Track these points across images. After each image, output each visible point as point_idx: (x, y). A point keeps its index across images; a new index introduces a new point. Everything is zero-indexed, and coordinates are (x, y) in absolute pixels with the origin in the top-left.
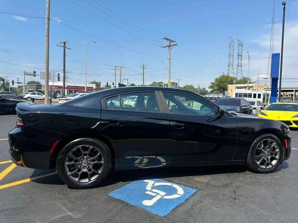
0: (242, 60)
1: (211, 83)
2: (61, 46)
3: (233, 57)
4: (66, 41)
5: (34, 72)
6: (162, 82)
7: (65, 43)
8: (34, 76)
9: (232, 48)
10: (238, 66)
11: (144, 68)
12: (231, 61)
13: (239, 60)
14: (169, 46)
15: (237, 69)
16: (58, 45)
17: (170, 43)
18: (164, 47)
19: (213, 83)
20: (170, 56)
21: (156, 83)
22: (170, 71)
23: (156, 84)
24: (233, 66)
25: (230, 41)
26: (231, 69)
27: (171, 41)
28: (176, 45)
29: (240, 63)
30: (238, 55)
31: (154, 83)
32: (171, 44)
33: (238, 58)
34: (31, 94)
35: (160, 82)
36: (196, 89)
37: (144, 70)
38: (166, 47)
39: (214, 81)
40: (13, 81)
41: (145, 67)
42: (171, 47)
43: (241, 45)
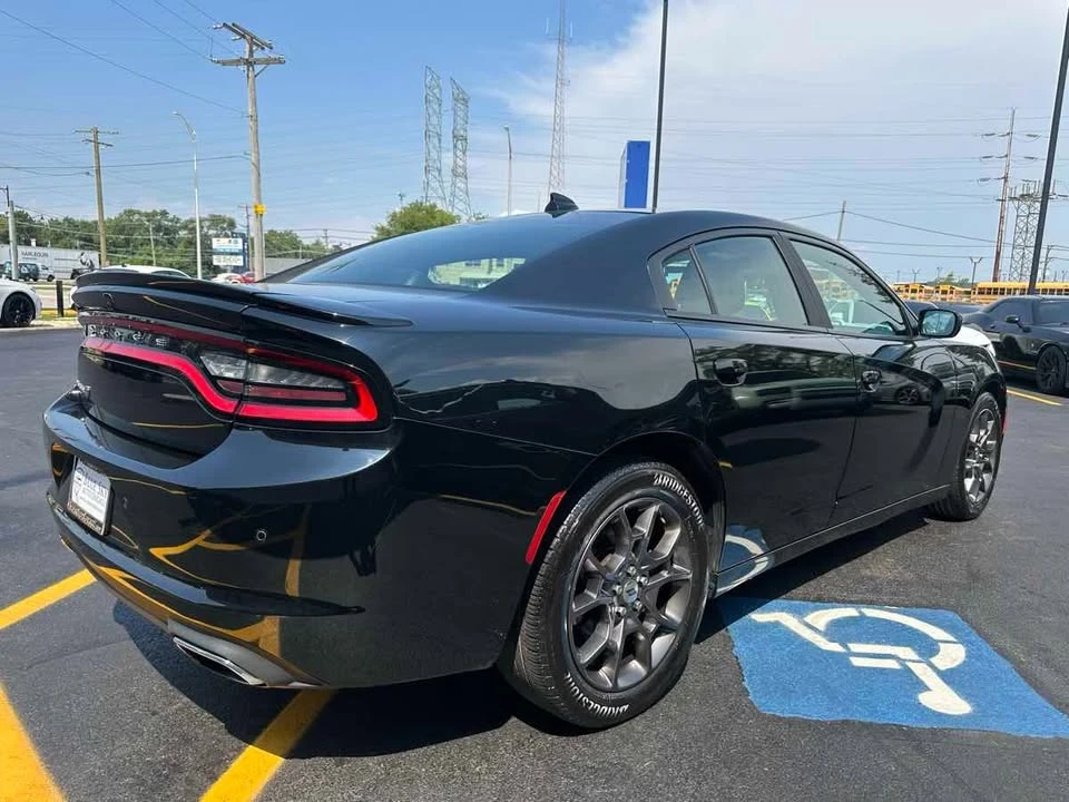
0: (467, 153)
1: (377, 229)
3: (440, 140)
6: (164, 213)
9: (436, 107)
10: (455, 173)
11: (97, 144)
12: (434, 154)
13: (459, 153)
14: (249, 63)
15: (454, 184)
17: (251, 52)
18: (224, 64)
19: (383, 228)
20: (255, 103)
21: (139, 213)
22: (258, 168)
23: (137, 217)
24: (440, 171)
25: (428, 79)
26: (434, 184)
27: (253, 41)
28: (280, 62)
29: (461, 163)
30: (454, 137)
31: (130, 213)
32: (256, 56)
33: (455, 146)
35: (155, 214)
36: (308, 248)
37: (97, 151)
38: (237, 62)
39: (385, 224)
41: (101, 138)
42: (258, 68)
43: (462, 100)
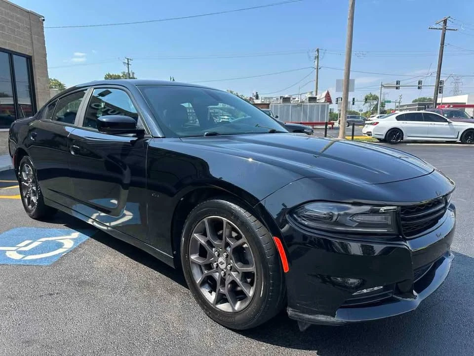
2: (437, 29)
4: (447, 17)
5: (398, 83)
7: (445, 22)
8: (397, 88)
16: (432, 28)
34: (378, 117)
40: (354, 99)
